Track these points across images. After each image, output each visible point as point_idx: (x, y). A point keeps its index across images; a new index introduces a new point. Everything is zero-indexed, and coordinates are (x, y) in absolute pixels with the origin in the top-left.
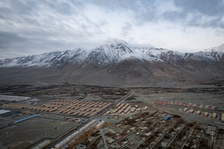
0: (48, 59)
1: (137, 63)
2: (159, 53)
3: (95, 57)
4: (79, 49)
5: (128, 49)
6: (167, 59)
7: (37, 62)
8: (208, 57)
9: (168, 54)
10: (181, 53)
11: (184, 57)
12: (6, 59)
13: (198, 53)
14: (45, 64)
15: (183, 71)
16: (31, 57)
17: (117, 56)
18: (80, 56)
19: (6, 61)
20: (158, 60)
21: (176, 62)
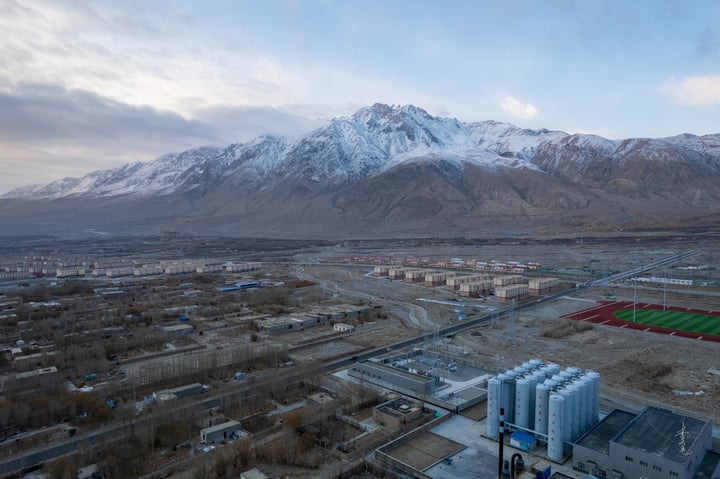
0: (173, 174)
1: (435, 174)
2: (533, 143)
3: (308, 159)
4: (268, 137)
5: (422, 133)
6: (554, 162)
7: (141, 182)
8: (710, 151)
9: (560, 146)
10: (607, 141)
11: (617, 151)
12: (66, 179)
13: (673, 139)
14: (164, 187)
15: (598, 197)
16: (130, 170)
17: (382, 155)
18: (261, 158)
19: (66, 183)
20: (521, 164)
21: (584, 172)
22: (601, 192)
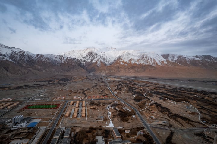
2: (9, 51)
6: (17, 59)
9: (19, 54)
10: (33, 54)
11: (35, 58)
13: (48, 55)
15: (30, 71)
20: (5, 58)
21: (26, 62)
22: (31, 69)
